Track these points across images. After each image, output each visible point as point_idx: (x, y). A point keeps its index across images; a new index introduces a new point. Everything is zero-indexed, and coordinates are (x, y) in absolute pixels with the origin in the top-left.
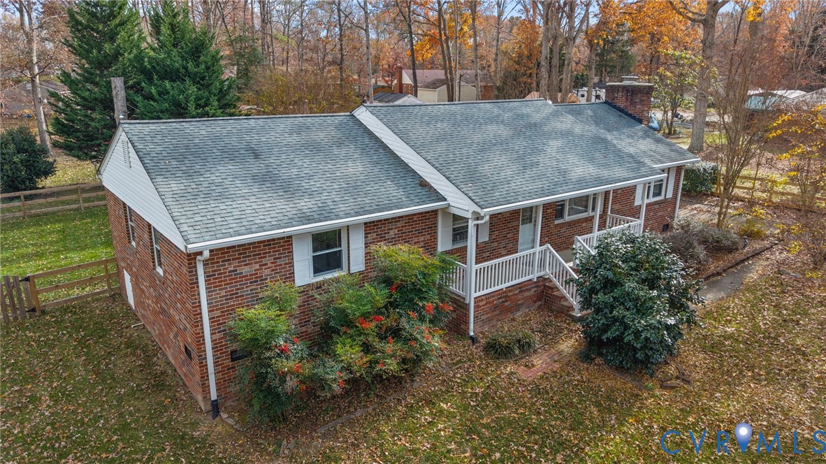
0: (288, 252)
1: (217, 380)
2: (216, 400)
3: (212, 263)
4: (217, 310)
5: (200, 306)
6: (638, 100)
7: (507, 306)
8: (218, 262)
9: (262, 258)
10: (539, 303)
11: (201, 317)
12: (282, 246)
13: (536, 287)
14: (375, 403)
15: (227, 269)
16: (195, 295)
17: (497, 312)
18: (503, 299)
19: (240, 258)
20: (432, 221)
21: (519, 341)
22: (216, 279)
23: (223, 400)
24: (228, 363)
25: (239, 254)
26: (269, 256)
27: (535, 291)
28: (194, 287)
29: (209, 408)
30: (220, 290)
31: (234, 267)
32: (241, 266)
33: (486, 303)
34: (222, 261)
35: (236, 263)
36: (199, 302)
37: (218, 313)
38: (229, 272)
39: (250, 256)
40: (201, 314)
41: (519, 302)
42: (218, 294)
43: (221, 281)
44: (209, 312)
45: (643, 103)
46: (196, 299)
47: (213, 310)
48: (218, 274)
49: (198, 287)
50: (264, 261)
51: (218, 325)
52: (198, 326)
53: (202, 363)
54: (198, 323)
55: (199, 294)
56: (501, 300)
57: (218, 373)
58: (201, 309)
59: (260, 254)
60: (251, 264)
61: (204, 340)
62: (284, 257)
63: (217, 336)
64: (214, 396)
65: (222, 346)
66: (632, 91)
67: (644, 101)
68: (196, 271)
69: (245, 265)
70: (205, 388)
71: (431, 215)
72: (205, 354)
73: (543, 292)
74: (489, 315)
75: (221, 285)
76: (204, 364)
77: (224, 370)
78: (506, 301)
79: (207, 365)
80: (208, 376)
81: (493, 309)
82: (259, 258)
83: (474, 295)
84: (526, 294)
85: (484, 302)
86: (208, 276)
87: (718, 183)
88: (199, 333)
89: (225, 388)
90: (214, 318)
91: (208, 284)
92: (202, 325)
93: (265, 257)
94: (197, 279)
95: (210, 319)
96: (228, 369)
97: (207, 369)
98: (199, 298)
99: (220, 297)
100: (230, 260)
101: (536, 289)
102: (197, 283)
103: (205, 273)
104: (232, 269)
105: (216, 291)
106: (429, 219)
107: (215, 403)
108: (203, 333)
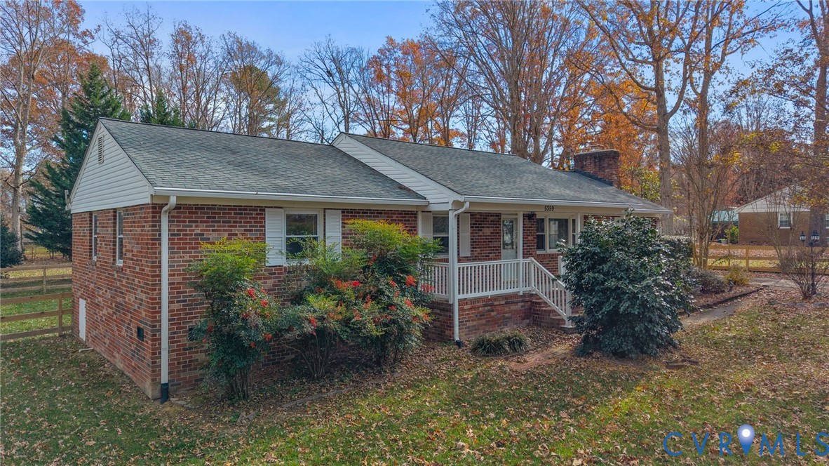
0: (260, 226)
1: (170, 360)
2: (166, 384)
3: (178, 221)
4: (178, 275)
5: (160, 267)
6: (606, 165)
7: (493, 317)
8: (185, 222)
9: (232, 226)
10: (528, 321)
11: (160, 280)
12: (254, 218)
13: (522, 301)
14: (351, 386)
15: (193, 230)
16: (155, 253)
17: (484, 321)
18: (489, 308)
19: (208, 222)
20: (412, 224)
21: (509, 339)
22: (181, 239)
23: (175, 387)
24: (186, 341)
25: (208, 217)
26: (239, 226)
27: (522, 307)
28: (155, 244)
29: (158, 394)
30: (183, 253)
31: (201, 230)
32: (209, 230)
33: (471, 309)
34: (189, 222)
35: (203, 226)
36: (160, 262)
37: (178, 279)
38: (195, 235)
39: (219, 222)
40: (160, 276)
41: (506, 315)
42: (181, 257)
43: (186, 244)
44: (170, 275)
45: (611, 166)
46: (156, 258)
47: (174, 275)
48: (184, 235)
49: (160, 244)
50: (235, 230)
51: (178, 293)
52: (155, 290)
53: (155, 335)
54: (156, 286)
55: (160, 253)
56: (486, 308)
57: (173, 351)
58: (160, 271)
59: (230, 222)
60: (220, 231)
61: (160, 308)
62: (256, 230)
63: (176, 306)
64: (165, 379)
65: (180, 319)
66: (599, 156)
67: (611, 164)
68: (160, 226)
69: (213, 231)
70: (155, 366)
71: (410, 217)
72: (160, 326)
73: (530, 309)
74: (475, 323)
75: (185, 248)
76: (157, 337)
77: (180, 350)
78: (493, 311)
79: (160, 339)
80: (160, 353)
81: (479, 316)
82: (229, 226)
83: (459, 297)
84: (513, 307)
85: (468, 307)
86: (172, 235)
87: (694, 255)
88: (155, 299)
89: (178, 372)
90: (174, 284)
91: (172, 244)
92: (160, 289)
93: (236, 226)
94: (160, 235)
95: (170, 284)
96: (184, 349)
97: (160, 344)
98: (160, 257)
99: (183, 261)
100: (197, 222)
101: (522, 304)
102: (160, 240)
103: (169, 230)
104: (199, 232)
105: (179, 253)
106: (409, 220)
107: (165, 387)
108: (160, 299)
